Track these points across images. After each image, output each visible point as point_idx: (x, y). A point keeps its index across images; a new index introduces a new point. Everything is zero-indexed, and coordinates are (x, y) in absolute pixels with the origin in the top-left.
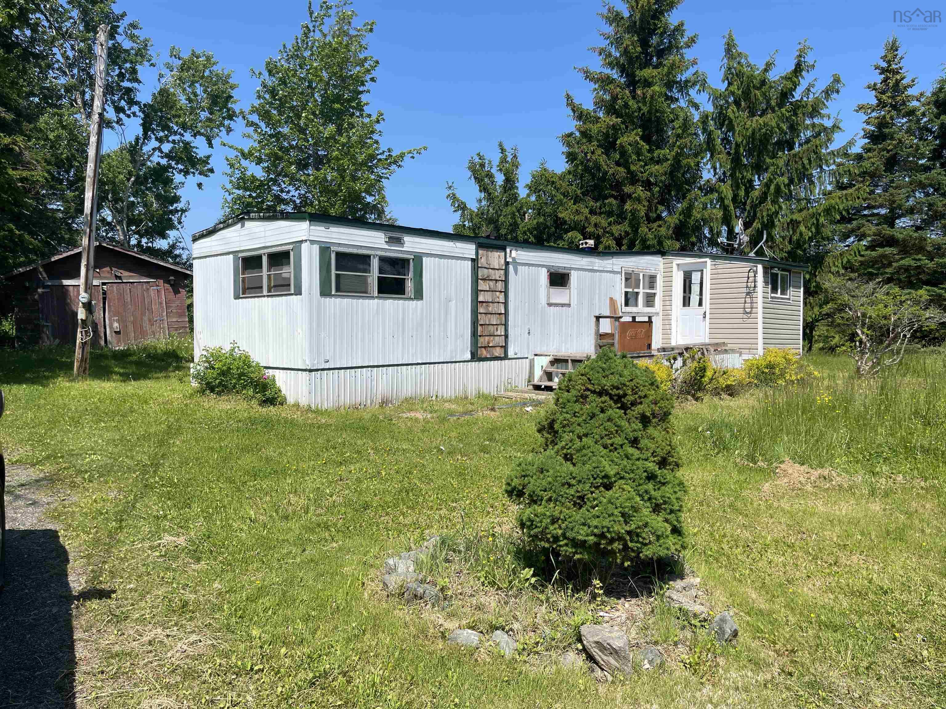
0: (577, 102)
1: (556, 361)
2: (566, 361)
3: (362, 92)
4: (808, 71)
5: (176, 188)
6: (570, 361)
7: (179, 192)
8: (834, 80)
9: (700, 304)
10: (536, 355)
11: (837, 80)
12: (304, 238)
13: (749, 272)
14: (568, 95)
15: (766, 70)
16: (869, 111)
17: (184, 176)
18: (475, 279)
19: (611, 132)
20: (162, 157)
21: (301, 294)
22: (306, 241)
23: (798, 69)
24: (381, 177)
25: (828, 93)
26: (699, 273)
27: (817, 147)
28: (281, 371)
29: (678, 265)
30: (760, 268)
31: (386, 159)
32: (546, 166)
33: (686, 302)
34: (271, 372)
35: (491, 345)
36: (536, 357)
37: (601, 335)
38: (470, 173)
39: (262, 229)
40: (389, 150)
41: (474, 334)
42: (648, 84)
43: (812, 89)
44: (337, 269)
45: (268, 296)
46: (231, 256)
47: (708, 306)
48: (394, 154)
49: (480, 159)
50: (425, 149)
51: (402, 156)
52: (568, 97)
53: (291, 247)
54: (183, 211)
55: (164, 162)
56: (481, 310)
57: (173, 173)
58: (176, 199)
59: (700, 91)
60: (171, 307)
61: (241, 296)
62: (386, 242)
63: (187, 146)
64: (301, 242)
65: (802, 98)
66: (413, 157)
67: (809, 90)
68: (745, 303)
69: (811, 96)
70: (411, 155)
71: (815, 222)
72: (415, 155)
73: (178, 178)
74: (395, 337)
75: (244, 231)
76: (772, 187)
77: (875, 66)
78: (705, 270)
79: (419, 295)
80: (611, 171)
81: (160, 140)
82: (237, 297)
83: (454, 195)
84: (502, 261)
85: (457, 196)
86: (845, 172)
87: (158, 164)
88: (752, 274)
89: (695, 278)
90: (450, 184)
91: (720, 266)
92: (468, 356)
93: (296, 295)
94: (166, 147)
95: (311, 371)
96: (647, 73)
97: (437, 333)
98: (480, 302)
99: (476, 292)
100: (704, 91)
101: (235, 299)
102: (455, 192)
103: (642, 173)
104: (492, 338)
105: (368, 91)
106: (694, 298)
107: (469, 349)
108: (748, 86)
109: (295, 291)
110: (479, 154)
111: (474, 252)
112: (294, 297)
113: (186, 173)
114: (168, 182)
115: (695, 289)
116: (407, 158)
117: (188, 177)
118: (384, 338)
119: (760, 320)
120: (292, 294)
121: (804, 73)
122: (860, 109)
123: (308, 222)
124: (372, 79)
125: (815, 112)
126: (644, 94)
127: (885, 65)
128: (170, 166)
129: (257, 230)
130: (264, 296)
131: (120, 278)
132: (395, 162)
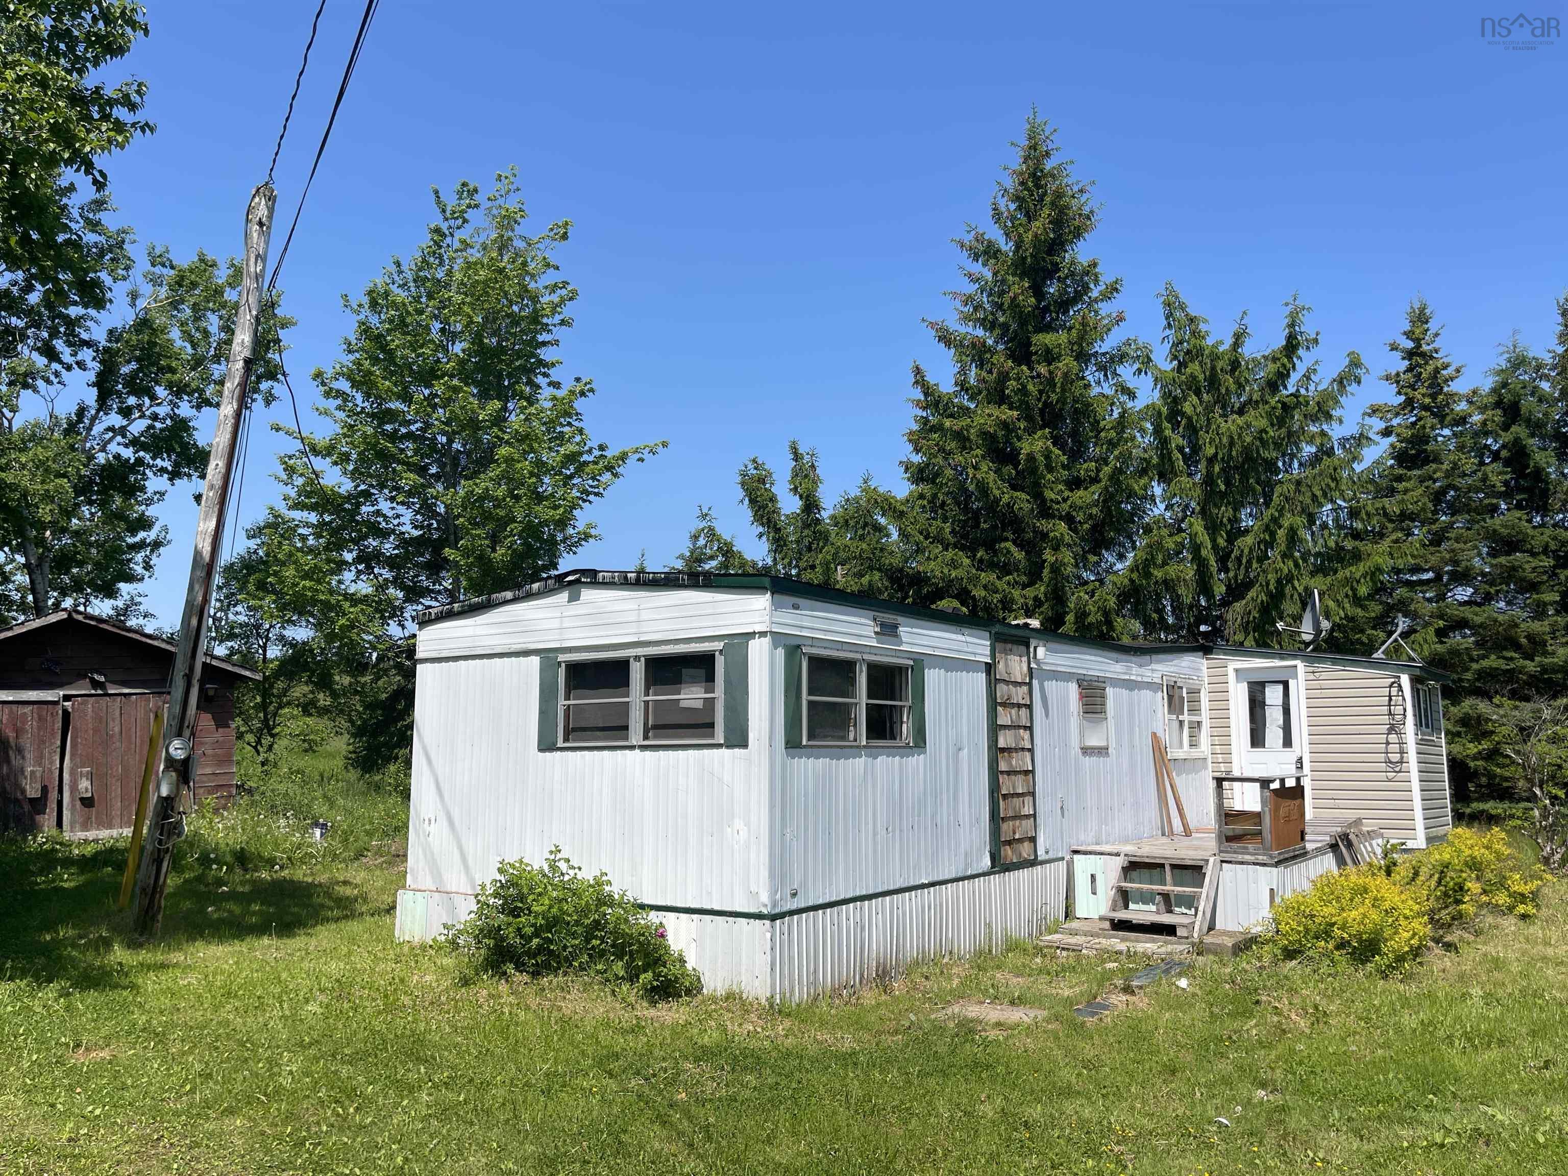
0: (931, 379)
1: (1133, 867)
2: (1162, 866)
3: (544, 344)
4: (1308, 348)
5: (149, 502)
6: (1167, 868)
7: (151, 512)
8: (1351, 361)
9: (1288, 742)
10: (1076, 852)
11: (1355, 363)
12: (758, 628)
13: (1391, 686)
14: (917, 368)
15: (1237, 344)
16: (1389, 416)
17: (171, 479)
18: (993, 704)
19: (1001, 433)
20: (126, 446)
21: (745, 745)
22: (763, 634)
23: (1291, 346)
24: (588, 493)
25: (1341, 382)
26: (1280, 688)
27: (1335, 469)
28: (683, 916)
29: (1237, 670)
30: (1405, 680)
31: (596, 463)
32: (873, 484)
33: (1257, 739)
34: (654, 917)
35: (1017, 837)
36: (1076, 857)
37: (1227, 815)
38: (741, 493)
39: (632, 605)
40: (602, 448)
41: (995, 818)
42: (1050, 357)
43: (1312, 377)
44: (810, 693)
45: (643, 748)
46: (535, 660)
47: (1306, 748)
48: (609, 454)
49: (756, 468)
50: (665, 445)
51: (623, 457)
52: (918, 371)
53: (718, 645)
54: (157, 545)
55: (128, 453)
56: (1003, 766)
57: (144, 474)
58: (144, 523)
59: (1140, 373)
60: (202, 743)
61: (560, 744)
62: (876, 633)
63: (181, 426)
64: (751, 635)
65: (1298, 390)
66: (641, 460)
67: (1309, 378)
68: (1388, 743)
69: (1312, 387)
70: (637, 456)
71: (1350, 593)
72: (646, 455)
73: (153, 483)
74: (890, 829)
75: (576, 609)
76: (1281, 533)
77: (1391, 345)
78: (1292, 683)
79: (920, 741)
80: (1006, 499)
81: (126, 412)
82: (547, 745)
83: (711, 529)
84: (1025, 668)
85: (718, 531)
86: (1377, 510)
87: (117, 457)
88: (1394, 691)
89: (1273, 695)
90: (705, 511)
91: (1324, 675)
92: (987, 862)
93: (729, 745)
94: (138, 427)
95: (773, 918)
96: (1047, 339)
97: (945, 821)
98: (1003, 750)
99: (994, 729)
100: (1146, 373)
101: (541, 749)
102: (715, 524)
103: (1058, 503)
104: (1018, 822)
105: (557, 343)
106: (1273, 733)
107: (988, 848)
108: (1213, 368)
109: (726, 738)
110: (754, 461)
111: (988, 651)
112: (724, 751)
113: (174, 475)
114: (132, 490)
115: (1274, 716)
116: (632, 459)
117: (177, 482)
118: (875, 834)
119: (1415, 776)
120: (719, 746)
121: (1301, 352)
122: (1374, 412)
123: (768, 595)
124: (563, 322)
125: (1323, 412)
126: (1050, 373)
127: (1410, 345)
128: (140, 462)
129: (618, 606)
130: (632, 748)
131: (101, 685)
132: (609, 468)
